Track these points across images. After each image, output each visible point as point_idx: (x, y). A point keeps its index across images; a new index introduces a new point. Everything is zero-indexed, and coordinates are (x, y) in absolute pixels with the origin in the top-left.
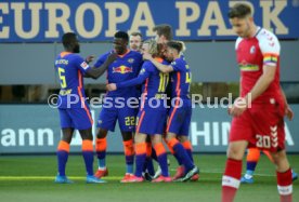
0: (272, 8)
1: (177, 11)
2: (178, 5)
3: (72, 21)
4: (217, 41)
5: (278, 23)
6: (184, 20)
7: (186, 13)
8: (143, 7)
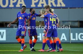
5: (62, 3)
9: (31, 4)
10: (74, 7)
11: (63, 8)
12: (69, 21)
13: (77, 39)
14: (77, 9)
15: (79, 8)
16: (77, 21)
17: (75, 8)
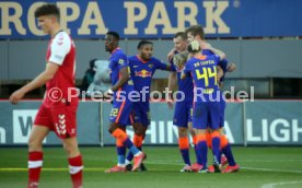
0: (215, 9)
1: (126, 10)
2: (126, 5)
3: (24, 19)
4: (163, 39)
5: (220, 23)
6: (132, 19)
7: (134, 12)
8: (93, 7)
9: (126, 26)
10: (257, 35)
11: (224, 37)
12: (241, 79)
13: (265, 139)
14: (266, 39)
15: (271, 38)
16: (267, 79)
17: (261, 38)
